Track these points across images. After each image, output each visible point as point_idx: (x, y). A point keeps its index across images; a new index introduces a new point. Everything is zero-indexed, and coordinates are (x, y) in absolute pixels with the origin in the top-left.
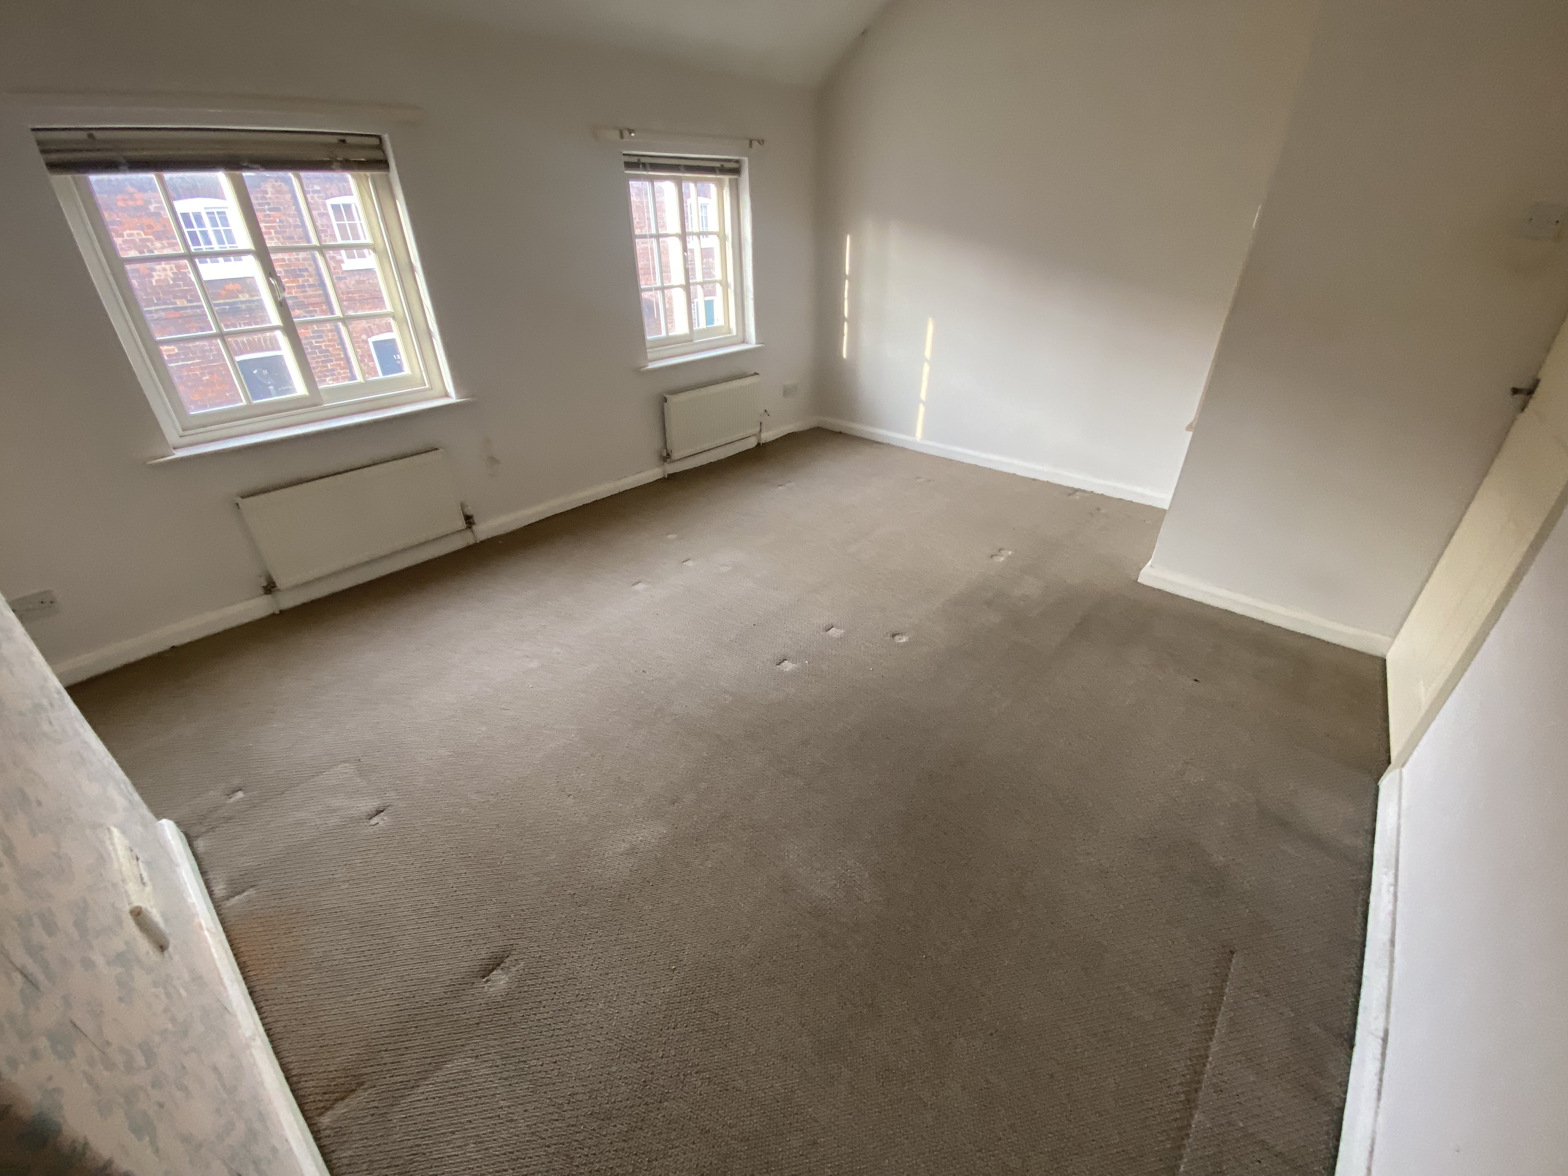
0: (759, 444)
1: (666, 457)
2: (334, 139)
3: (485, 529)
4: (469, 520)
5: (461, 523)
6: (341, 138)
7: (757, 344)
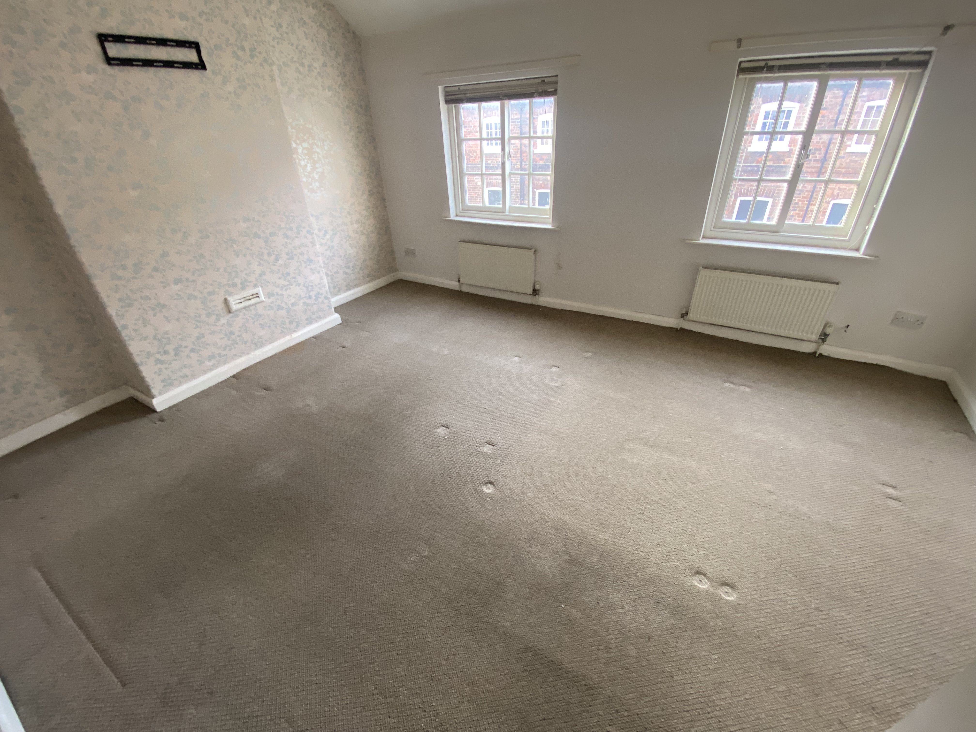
0: (815, 353)
1: (684, 315)
2: (539, 81)
3: (543, 300)
4: (535, 292)
5: (530, 291)
6: (543, 79)
7: (863, 254)
